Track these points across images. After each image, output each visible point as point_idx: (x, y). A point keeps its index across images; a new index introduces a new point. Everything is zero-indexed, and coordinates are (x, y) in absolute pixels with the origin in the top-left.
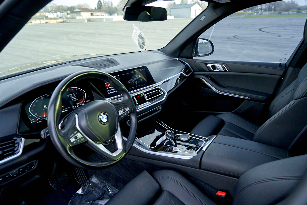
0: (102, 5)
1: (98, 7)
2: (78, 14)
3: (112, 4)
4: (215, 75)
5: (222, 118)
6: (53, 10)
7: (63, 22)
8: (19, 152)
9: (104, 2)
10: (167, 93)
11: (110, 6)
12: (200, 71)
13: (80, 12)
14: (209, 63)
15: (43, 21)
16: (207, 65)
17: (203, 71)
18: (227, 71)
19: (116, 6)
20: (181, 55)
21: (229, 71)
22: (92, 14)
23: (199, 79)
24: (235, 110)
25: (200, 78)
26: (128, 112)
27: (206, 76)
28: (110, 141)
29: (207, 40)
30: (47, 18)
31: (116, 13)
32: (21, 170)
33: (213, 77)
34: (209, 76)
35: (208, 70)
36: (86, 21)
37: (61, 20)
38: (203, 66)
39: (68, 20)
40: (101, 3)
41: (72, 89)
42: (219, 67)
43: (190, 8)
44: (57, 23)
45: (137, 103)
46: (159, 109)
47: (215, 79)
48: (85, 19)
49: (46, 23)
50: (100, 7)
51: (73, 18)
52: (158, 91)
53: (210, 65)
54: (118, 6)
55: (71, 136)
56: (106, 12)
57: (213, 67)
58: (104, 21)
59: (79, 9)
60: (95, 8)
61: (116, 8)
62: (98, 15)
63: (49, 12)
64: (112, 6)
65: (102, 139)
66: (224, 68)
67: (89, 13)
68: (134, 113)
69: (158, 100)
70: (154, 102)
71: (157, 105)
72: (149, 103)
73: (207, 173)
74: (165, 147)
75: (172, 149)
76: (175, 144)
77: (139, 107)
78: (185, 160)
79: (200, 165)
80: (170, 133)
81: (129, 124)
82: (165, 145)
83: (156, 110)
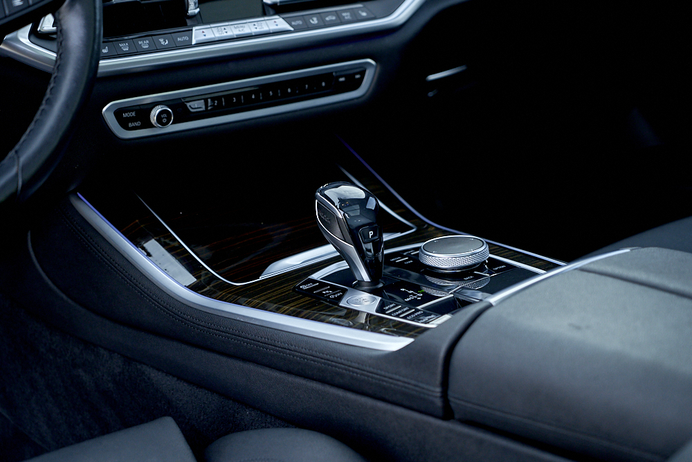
45: (191, 5)
46: (356, 85)
68: (78, 7)
69: (347, 16)
70: (315, 21)
71: (344, 49)
72: (277, 23)
73: (480, 442)
74: (304, 287)
75: (340, 298)
76: (366, 277)
77: (199, 33)
78: (371, 358)
79: (445, 384)
80: (345, 203)
81: (124, 124)
82: (314, 281)
83: (332, 84)
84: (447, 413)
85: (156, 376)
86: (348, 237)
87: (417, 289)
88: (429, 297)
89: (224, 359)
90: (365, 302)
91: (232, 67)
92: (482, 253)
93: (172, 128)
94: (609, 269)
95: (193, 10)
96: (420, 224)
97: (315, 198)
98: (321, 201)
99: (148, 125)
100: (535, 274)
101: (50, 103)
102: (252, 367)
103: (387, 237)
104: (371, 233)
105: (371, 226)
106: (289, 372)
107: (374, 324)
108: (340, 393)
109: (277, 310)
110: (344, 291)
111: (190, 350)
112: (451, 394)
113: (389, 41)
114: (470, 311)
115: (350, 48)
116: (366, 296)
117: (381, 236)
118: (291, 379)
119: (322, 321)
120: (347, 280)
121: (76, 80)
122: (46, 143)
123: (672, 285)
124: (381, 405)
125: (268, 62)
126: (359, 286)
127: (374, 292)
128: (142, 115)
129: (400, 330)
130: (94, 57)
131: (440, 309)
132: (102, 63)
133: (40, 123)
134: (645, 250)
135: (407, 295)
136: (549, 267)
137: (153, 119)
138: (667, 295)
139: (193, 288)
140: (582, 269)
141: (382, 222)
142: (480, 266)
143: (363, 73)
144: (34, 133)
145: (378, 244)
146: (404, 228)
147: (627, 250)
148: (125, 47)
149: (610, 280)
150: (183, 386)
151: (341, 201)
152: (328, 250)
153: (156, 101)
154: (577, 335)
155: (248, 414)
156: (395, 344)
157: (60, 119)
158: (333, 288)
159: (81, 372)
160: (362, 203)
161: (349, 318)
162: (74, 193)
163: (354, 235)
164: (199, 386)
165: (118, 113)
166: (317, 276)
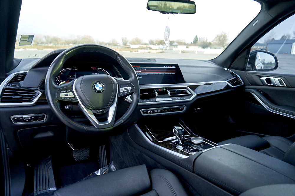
0: (197, 40)
1: (194, 41)
2: (176, 47)
3: (207, 39)
4: (271, 90)
5: (267, 141)
6: (157, 43)
7: (162, 52)
8: (33, 102)
9: (200, 38)
10: (196, 95)
11: (205, 41)
12: (252, 85)
13: (178, 45)
14: (263, 76)
15: (147, 51)
16: (261, 78)
17: (257, 85)
18: (286, 85)
19: (211, 41)
20: (232, 66)
21: (287, 87)
22: (187, 47)
23: (249, 93)
24: (292, 136)
25: (249, 91)
26: (130, 91)
27: (258, 90)
28: (101, 110)
29: (273, 55)
30: (150, 49)
31: (209, 47)
32: (32, 118)
33: (267, 93)
34: (262, 91)
35: (262, 85)
36: (180, 52)
37: (161, 51)
38: (256, 79)
39: (165, 51)
40: (197, 38)
41: (98, 70)
42: (275, 80)
43: (292, 44)
44: (157, 53)
45: (156, 95)
46: (182, 109)
47: (270, 95)
48: (179, 51)
49: (149, 52)
50: (195, 42)
51: (170, 50)
52: (185, 91)
53: (264, 78)
54: (213, 41)
55: (62, 92)
56: (200, 46)
57: (268, 80)
58: (196, 53)
59: (178, 43)
60: (191, 43)
61: (210, 43)
62: (192, 48)
63: (154, 45)
64: (206, 41)
65: (92, 106)
66: (281, 82)
67: (185, 46)
68: (136, 94)
69: (182, 98)
70: (176, 99)
71: (181, 104)
72: (170, 99)
73: (199, 179)
74: (170, 144)
75: (176, 147)
76: (181, 143)
77: (157, 100)
78: (180, 159)
79: (193, 166)
80: (178, 130)
81: (144, 113)
82: (172, 143)
83: (178, 109)
84: (193, 172)
85: (145, 155)
86: (179, 136)
87: (190, 146)
88: (192, 148)
89: (156, 155)
90: (181, 148)
91: (162, 105)
92: (202, 141)
93: (151, 114)
94: (226, 148)
95: (157, 96)
96: (192, 134)
97: (173, 128)
98: (174, 129)
99: (148, 113)
100: (213, 147)
101: (129, 109)
102: (160, 157)
103: (185, 136)
104: (183, 136)
105: (183, 134)
106: (166, 159)
107: (182, 152)
108: (175, 164)
109: (165, 147)
110: (177, 145)
111: (150, 152)
112: (194, 169)
113: (188, 103)
114: (200, 152)
115: (182, 104)
116: (181, 146)
117: (184, 136)
118: (166, 160)
119: (172, 150)
120: (178, 143)
121: (134, 106)
122: (128, 116)
123: (239, 153)
124: (182, 168)
125: (160, 106)
126: (180, 144)
127: (183, 146)
128: (147, 112)
129: (186, 154)
130: (137, 102)
131: (194, 151)
132: (139, 103)
133: (127, 112)
134: (233, 144)
135: (188, 147)
136: (216, 145)
137: (149, 113)
138: (238, 155)
139: (152, 141)
140: (221, 147)
141: (185, 133)
142: (202, 143)
143: (184, 108)
144: (126, 114)
145: (184, 137)
146: (189, 134)
147: (229, 144)
148: (145, 101)
149: (226, 150)
150: (149, 158)
151: (178, 129)
152: (174, 137)
153: (149, 110)
154: (220, 161)
155: (159, 165)
156: (185, 157)
157: (130, 112)
158: (175, 144)
159: (133, 153)
160: (181, 130)
161: (177, 150)
162: (135, 123)
163: (179, 135)
164: (152, 158)
165: (143, 111)
166: (173, 142)
